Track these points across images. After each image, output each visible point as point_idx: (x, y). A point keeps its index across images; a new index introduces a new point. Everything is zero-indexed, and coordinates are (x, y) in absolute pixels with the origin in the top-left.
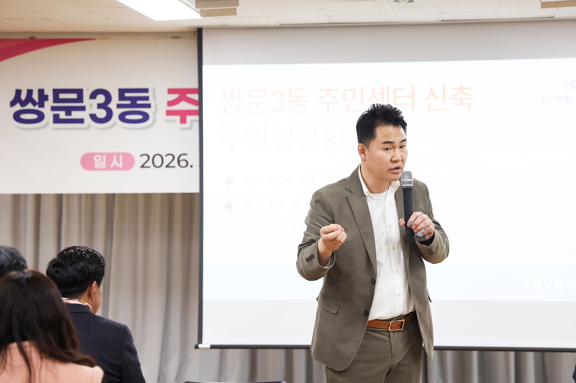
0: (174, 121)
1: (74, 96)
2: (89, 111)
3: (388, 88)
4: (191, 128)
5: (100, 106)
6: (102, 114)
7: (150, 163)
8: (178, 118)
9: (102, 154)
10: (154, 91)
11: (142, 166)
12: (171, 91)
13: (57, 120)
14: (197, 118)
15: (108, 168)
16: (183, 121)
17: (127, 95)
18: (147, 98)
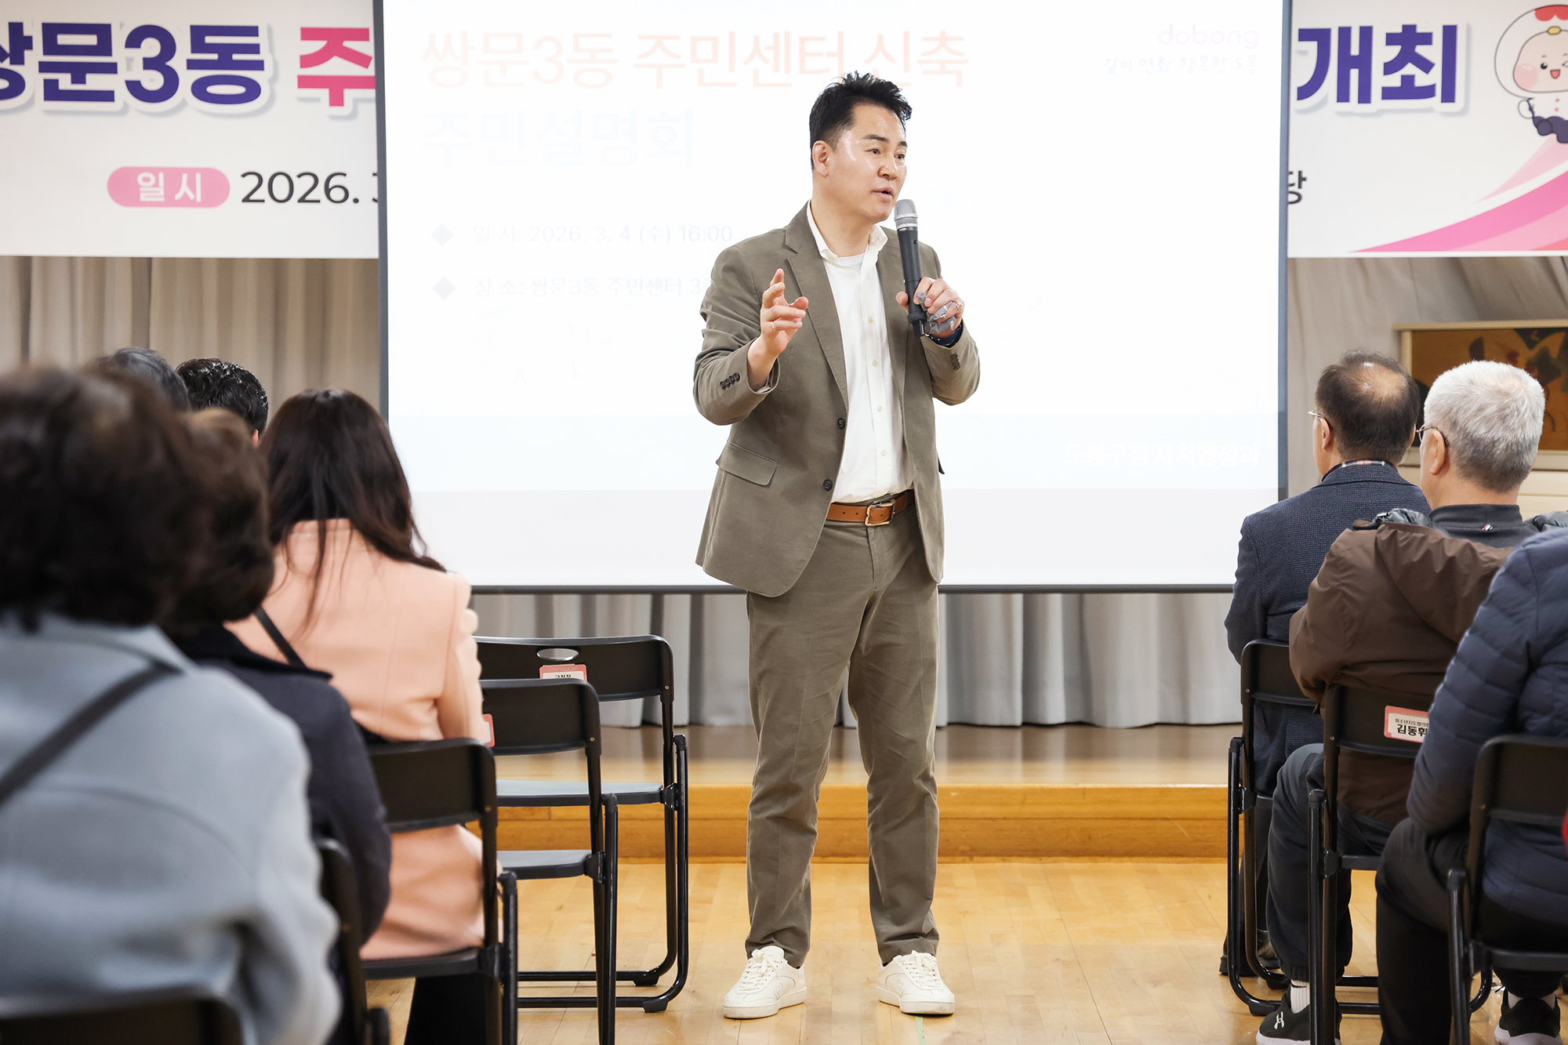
0: (317, 100)
1: (91, 40)
2: (124, 74)
3: (787, 35)
4: (353, 116)
5: (149, 64)
6: (153, 81)
7: (263, 192)
8: (324, 94)
9: (155, 171)
10: (270, 30)
11: (246, 199)
12: (308, 34)
13: (52, 92)
14: (371, 93)
15: (170, 202)
16: (337, 100)
17: (209, 40)
18: (255, 49)
